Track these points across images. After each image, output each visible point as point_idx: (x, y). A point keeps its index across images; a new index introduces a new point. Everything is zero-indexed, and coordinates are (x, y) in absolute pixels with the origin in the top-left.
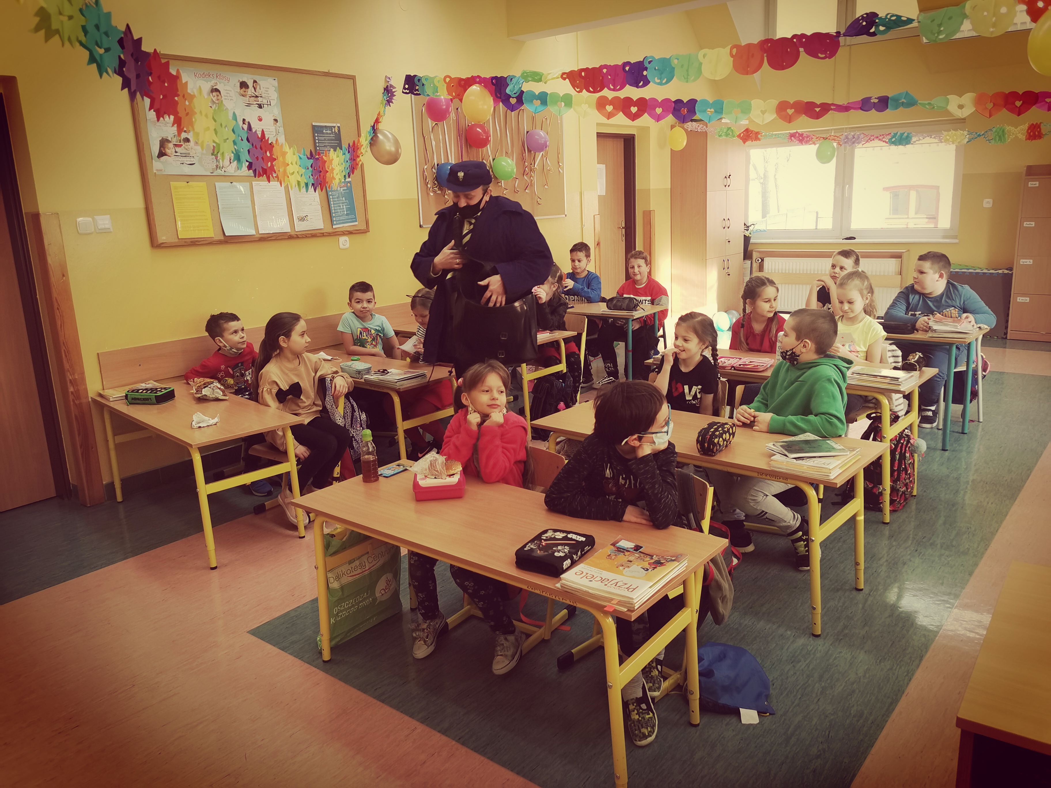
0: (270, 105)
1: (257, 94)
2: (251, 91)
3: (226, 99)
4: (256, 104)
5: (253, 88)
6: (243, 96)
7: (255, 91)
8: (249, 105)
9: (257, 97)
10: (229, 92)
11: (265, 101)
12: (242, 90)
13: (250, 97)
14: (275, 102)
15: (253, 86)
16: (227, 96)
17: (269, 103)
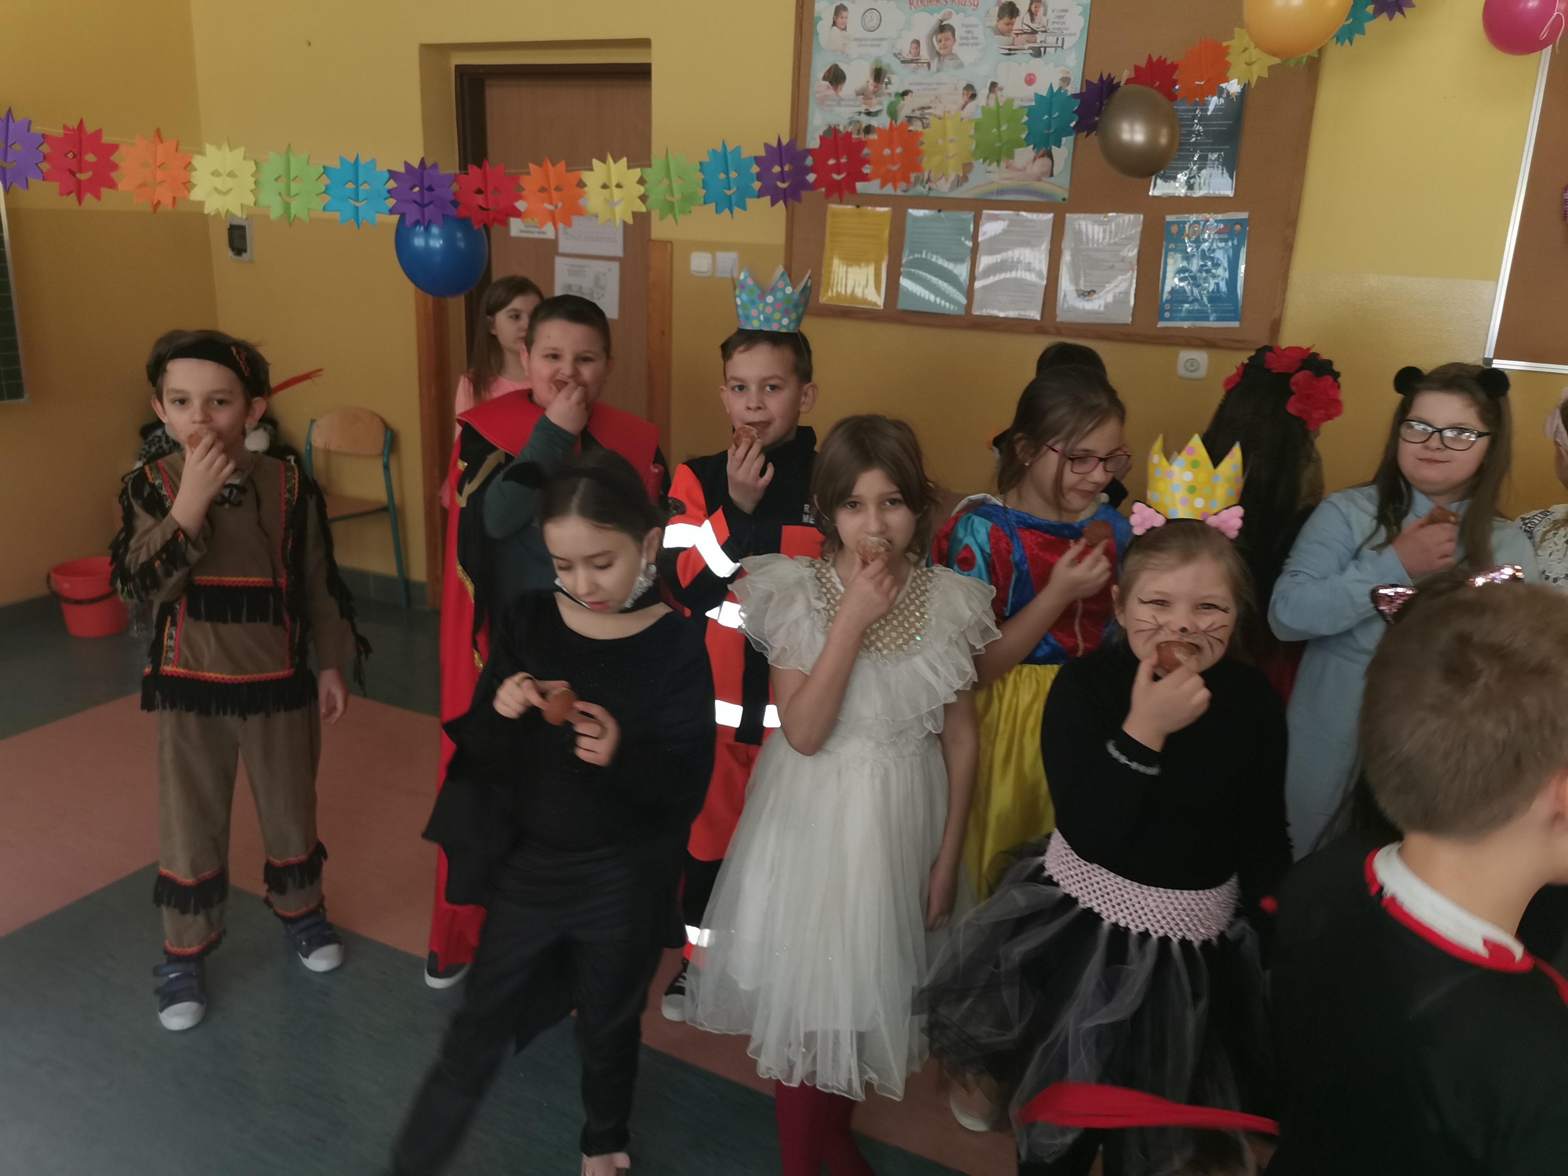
0: (1062, 47)
1: (1033, 26)
2: (1022, 21)
3: (963, 44)
4: (1030, 48)
5: (1028, 15)
6: (1002, 33)
7: (1032, 20)
8: (1010, 52)
9: (1034, 32)
10: (971, 29)
11: (1051, 40)
12: (1002, 21)
13: (1017, 34)
14: (1074, 39)
15: (1030, 10)
16: (967, 38)
17: (1060, 44)
